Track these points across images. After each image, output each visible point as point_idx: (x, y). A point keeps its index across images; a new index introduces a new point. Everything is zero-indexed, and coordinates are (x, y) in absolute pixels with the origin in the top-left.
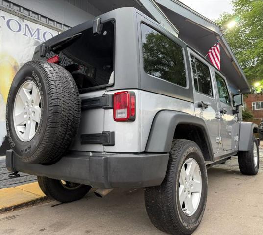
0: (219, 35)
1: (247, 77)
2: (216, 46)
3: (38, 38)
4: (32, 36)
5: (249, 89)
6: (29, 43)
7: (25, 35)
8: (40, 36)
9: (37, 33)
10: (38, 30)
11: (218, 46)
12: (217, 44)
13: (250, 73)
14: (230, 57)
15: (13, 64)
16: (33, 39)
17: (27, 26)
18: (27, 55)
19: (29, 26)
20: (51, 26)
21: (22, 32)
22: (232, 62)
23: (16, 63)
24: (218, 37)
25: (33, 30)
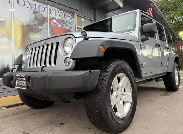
0: (152, 2)
1: (174, 29)
2: (150, 9)
3: (36, 9)
4: (32, 8)
5: (176, 37)
6: (30, 12)
7: (28, 7)
8: (36, 8)
9: (34, 6)
10: (35, 4)
11: (152, 9)
12: (151, 8)
13: (176, 26)
14: (161, 16)
15: (21, 25)
16: (33, 10)
17: (29, 2)
18: (30, 19)
19: (30, 2)
20: (43, 2)
21: (26, 6)
22: (163, 19)
23: (23, 24)
24: (151, 3)
25: (32, 5)
